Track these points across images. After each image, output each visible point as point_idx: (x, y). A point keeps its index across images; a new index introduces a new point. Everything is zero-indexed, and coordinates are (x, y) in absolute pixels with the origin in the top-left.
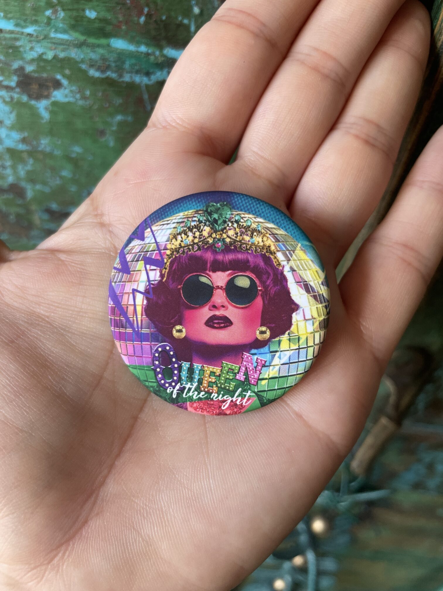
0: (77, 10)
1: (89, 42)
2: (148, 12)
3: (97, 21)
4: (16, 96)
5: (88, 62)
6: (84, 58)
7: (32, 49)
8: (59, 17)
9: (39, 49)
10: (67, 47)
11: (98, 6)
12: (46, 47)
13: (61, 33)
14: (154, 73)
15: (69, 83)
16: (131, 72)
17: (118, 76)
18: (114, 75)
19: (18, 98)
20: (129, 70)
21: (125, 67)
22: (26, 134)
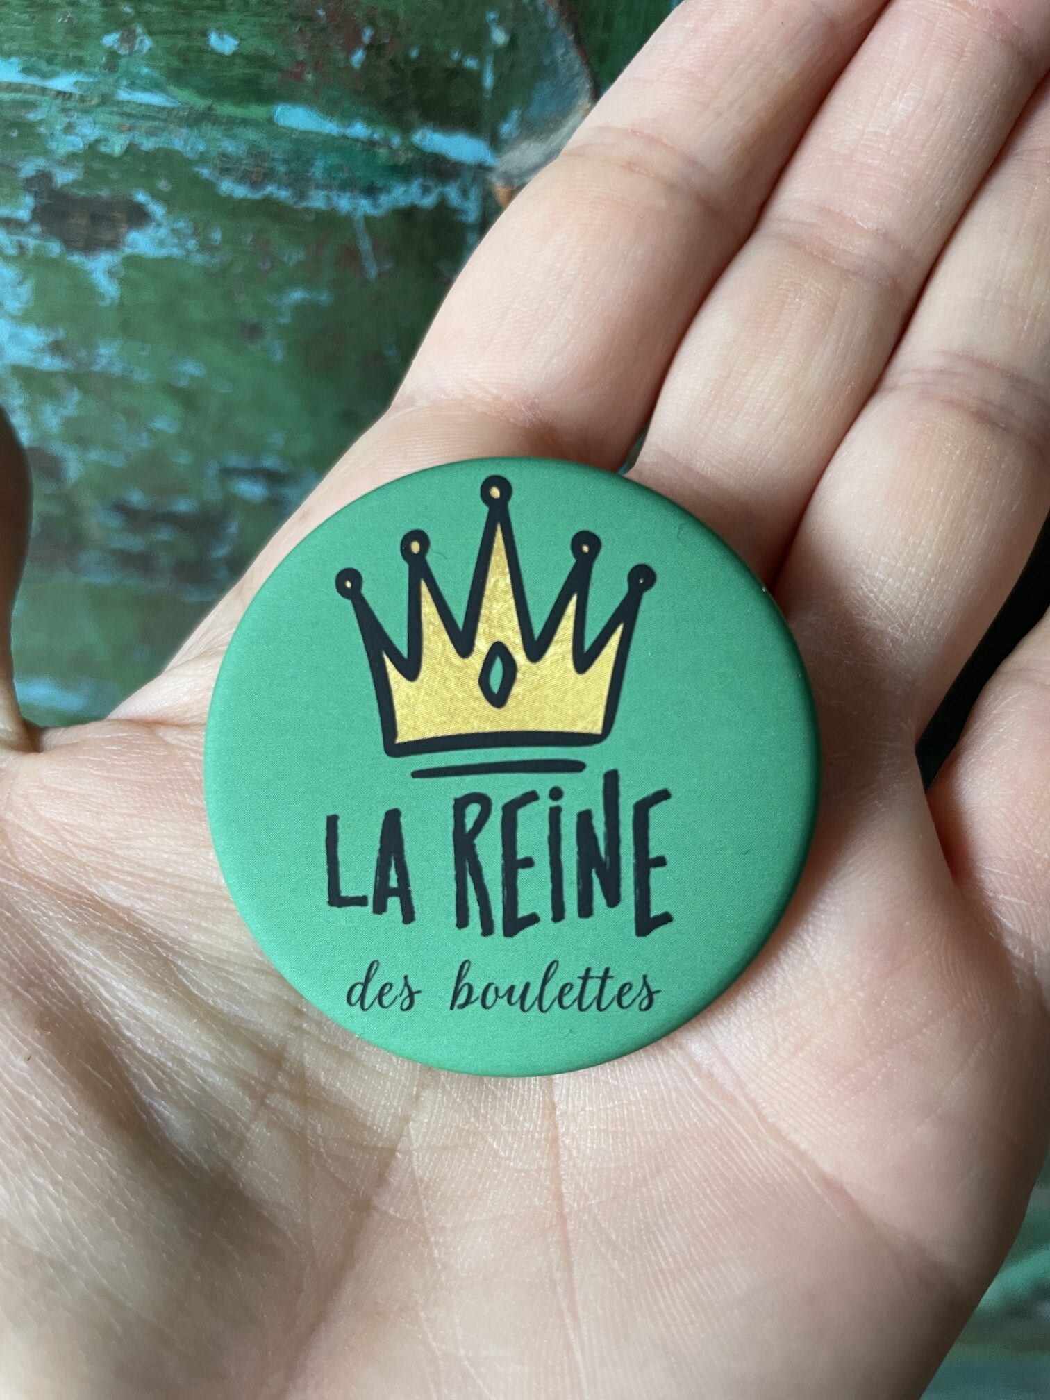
0: (188, 33)
1: (219, 112)
2: (373, 38)
3: (238, 61)
4: (31, 243)
5: (218, 162)
6: (207, 152)
7: (69, 128)
8: (140, 51)
9: (88, 130)
10: (162, 124)
11: (241, 23)
12: (105, 125)
13: (145, 89)
14: (387, 189)
15: (169, 212)
16: (328, 187)
17: (294, 195)
18: (284, 194)
19: (36, 249)
20: (322, 182)
21: (314, 173)
22: (61, 334)
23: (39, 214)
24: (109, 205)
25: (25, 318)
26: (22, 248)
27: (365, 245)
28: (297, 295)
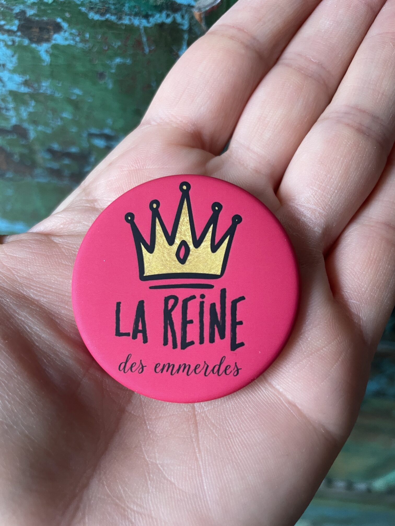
14: (152, 16)
15: (69, 26)
16: (130, 15)
17: (117, 18)
18: (113, 18)
19: (19, 42)
20: (128, 13)
21: (125, 9)
22: (28, 77)
23: (20, 28)
24: (47, 23)
25: (14, 71)
26: (14, 42)
27: (144, 39)
28: (118, 60)
